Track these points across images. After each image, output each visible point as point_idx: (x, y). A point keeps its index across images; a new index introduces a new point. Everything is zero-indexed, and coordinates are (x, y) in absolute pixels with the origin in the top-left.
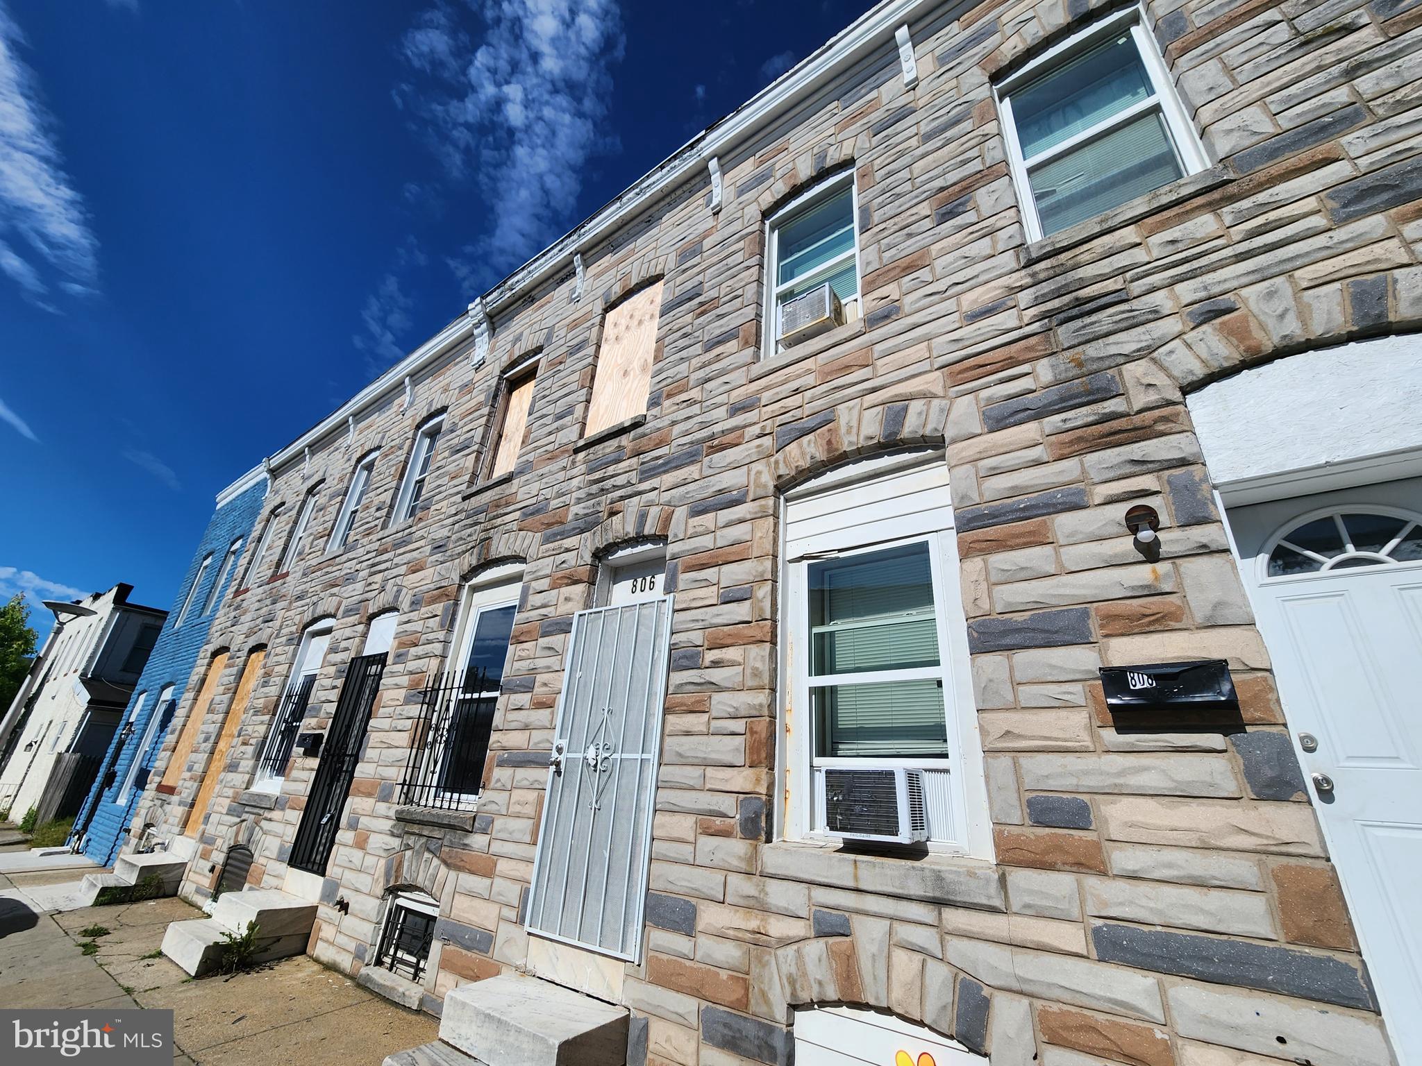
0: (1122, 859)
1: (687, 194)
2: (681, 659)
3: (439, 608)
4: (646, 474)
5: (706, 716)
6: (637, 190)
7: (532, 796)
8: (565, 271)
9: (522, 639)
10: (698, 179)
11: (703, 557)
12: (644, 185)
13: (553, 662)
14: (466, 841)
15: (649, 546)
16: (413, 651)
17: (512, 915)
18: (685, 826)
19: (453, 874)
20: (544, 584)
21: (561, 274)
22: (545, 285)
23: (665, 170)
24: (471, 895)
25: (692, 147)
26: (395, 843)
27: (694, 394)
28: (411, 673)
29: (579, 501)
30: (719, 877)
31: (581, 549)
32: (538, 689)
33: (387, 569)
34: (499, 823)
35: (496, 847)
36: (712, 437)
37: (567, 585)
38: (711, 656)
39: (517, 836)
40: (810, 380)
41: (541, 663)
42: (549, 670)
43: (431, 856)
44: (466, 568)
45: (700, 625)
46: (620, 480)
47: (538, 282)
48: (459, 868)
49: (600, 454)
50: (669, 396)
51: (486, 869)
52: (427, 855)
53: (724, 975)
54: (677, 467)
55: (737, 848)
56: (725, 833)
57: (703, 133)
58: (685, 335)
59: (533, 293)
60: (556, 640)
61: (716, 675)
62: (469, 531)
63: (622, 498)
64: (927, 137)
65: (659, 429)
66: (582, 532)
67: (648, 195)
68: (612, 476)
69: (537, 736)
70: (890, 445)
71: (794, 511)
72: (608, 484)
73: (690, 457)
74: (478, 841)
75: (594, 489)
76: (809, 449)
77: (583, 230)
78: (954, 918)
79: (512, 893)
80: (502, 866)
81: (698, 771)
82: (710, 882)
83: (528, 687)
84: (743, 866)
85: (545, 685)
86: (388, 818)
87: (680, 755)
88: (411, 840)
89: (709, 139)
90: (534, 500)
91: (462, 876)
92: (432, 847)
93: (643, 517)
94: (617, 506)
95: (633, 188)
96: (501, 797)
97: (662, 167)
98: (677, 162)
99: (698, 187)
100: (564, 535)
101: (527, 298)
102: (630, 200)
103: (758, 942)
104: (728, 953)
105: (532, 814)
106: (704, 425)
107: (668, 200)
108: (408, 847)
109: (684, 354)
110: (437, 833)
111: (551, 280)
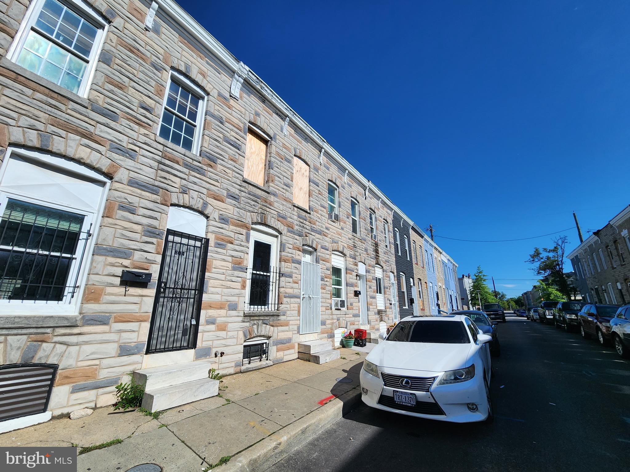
0: (354, 308)
1: (315, 146)
2: (322, 279)
3: (244, 231)
4: (312, 230)
5: (325, 290)
6: (311, 131)
7: (297, 305)
8: (281, 114)
9: (286, 261)
10: (319, 147)
11: (324, 259)
12: (313, 132)
13: (297, 271)
14: (279, 319)
15: (311, 249)
16: (230, 245)
17: (296, 332)
18: (324, 309)
19: (276, 328)
20: (291, 246)
21: (279, 113)
22: (272, 106)
23: (317, 136)
24: (283, 331)
25: (323, 141)
26: (247, 324)
27: (320, 216)
28: (233, 256)
29: (297, 225)
30: (328, 316)
31: (299, 242)
32: (294, 278)
33: (185, 179)
34: (288, 312)
35: (289, 318)
36: (323, 231)
37: (298, 250)
38: (326, 279)
39: (294, 315)
40: (335, 232)
41: (294, 271)
42: (296, 273)
43: (266, 325)
44: (255, 221)
45: (324, 273)
46: (308, 227)
47: (271, 101)
48: (277, 326)
49: (301, 214)
50: (315, 212)
51: (287, 325)
52: (264, 325)
53: (329, 329)
54: (318, 234)
55: (330, 311)
56: (328, 310)
57: (325, 141)
58: (317, 196)
59: (266, 101)
60: (297, 265)
61: (327, 283)
62: (253, 203)
63: (308, 233)
64: (346, 198)
65: (314, 219)
66: (299, 236)
67: (311, 135)
68: (305, 224)
69: (296, 291)
70: (342, 253)
71: (333, 256)
72: (305, 226)
73: (320, 233)
74: (282, 318)
75: (301, 224)
76: (335, 246)
77: (295, 115)
78: (347, 316)
79: (296, 328)
80: (291, 322)
81: (325, 300)
82: (327, 317)
83: (291, 277)
84: (331, 314)
85: (296, 277)
86: (238, 316)
87: (323, 297)
88: (255, 322)
89: (325, 144)
90: (281, 212)
91: (279, 328)
92: (266, 322)
93: (312, 242)
94: (308, 235)
95: (310, 128)
96: (288, 306)
97: (317, 135)
98: (320, 139)
99: (317, 148)
100: (294, 233)
101: (264, 99)
102: (308, 129)
103: (332, 324)
104: (330, 326)
105: (297, 309)
106: (322, 227)
107: (312, 142)
108: (255, 324)
109: (318, 202)
110: (266, 318)
111: (275, 109)
